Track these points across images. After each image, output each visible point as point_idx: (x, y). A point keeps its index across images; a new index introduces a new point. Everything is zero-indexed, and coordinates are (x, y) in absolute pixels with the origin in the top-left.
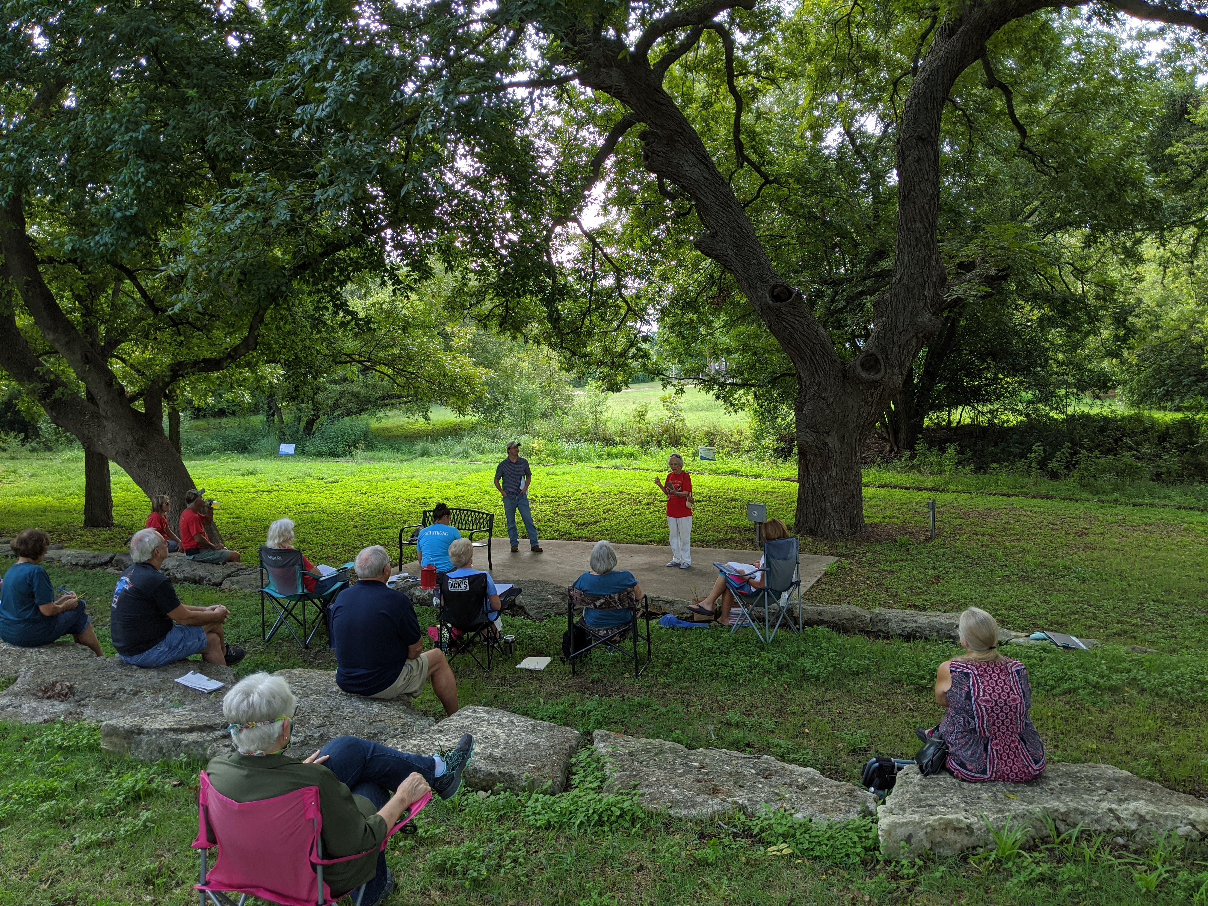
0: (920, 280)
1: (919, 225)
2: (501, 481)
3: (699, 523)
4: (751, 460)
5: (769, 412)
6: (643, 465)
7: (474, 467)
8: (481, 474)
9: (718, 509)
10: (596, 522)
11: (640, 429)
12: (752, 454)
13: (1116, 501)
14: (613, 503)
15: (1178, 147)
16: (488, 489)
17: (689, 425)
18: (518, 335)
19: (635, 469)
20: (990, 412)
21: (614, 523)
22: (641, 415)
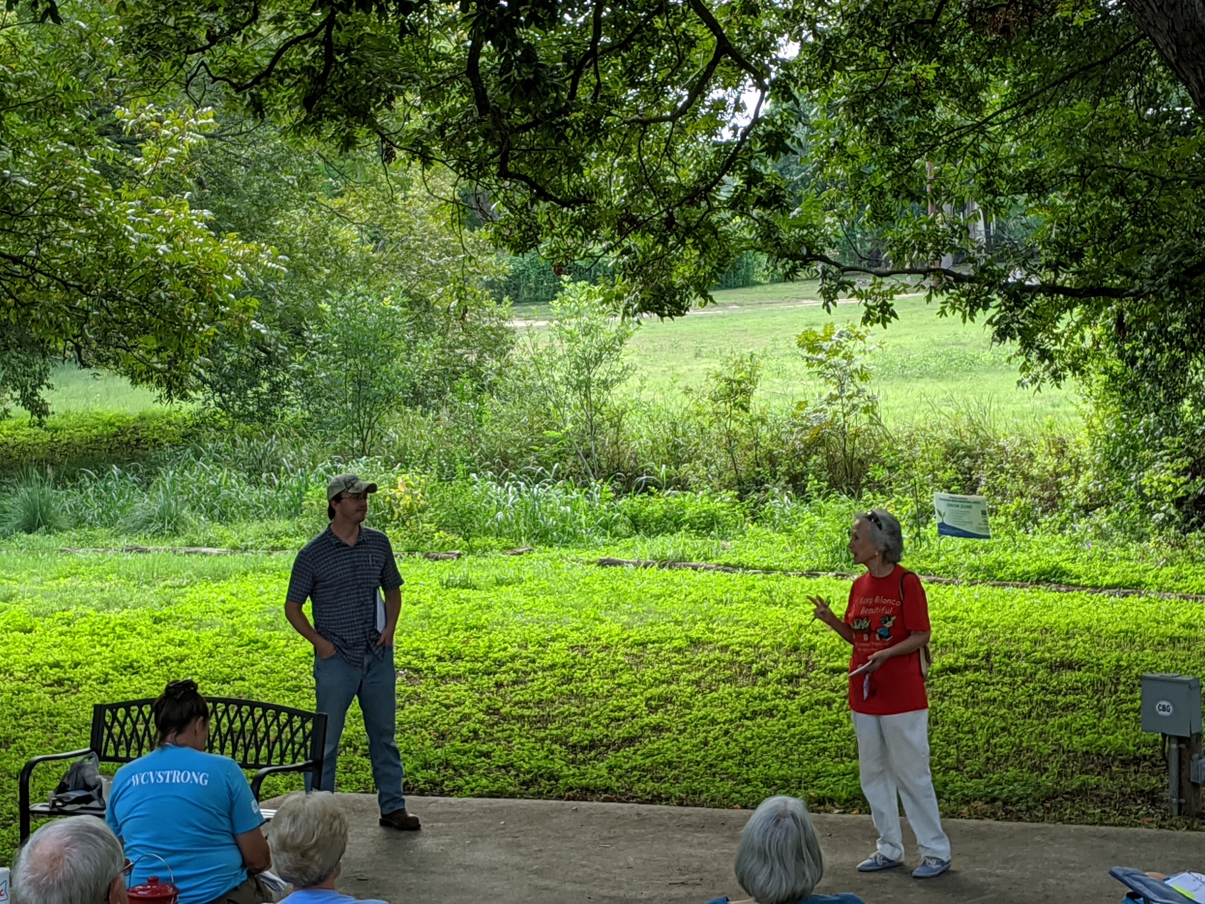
2: (307, 608)
3: (966, 741)
4: (1103, 535)
5: (1155, 379)
6: (751, 556)
7: (202, 563)
8: (230, 586)
9: (1021, 694)
10: (630, 741)
11: (731, 437)
12: (1100, 517)
14: (674, 679)
16: (263, 634)
17: (890, 425)
18: (361, 132)
19: (728, 568)
21: (687, 743)
22: (736, 392)
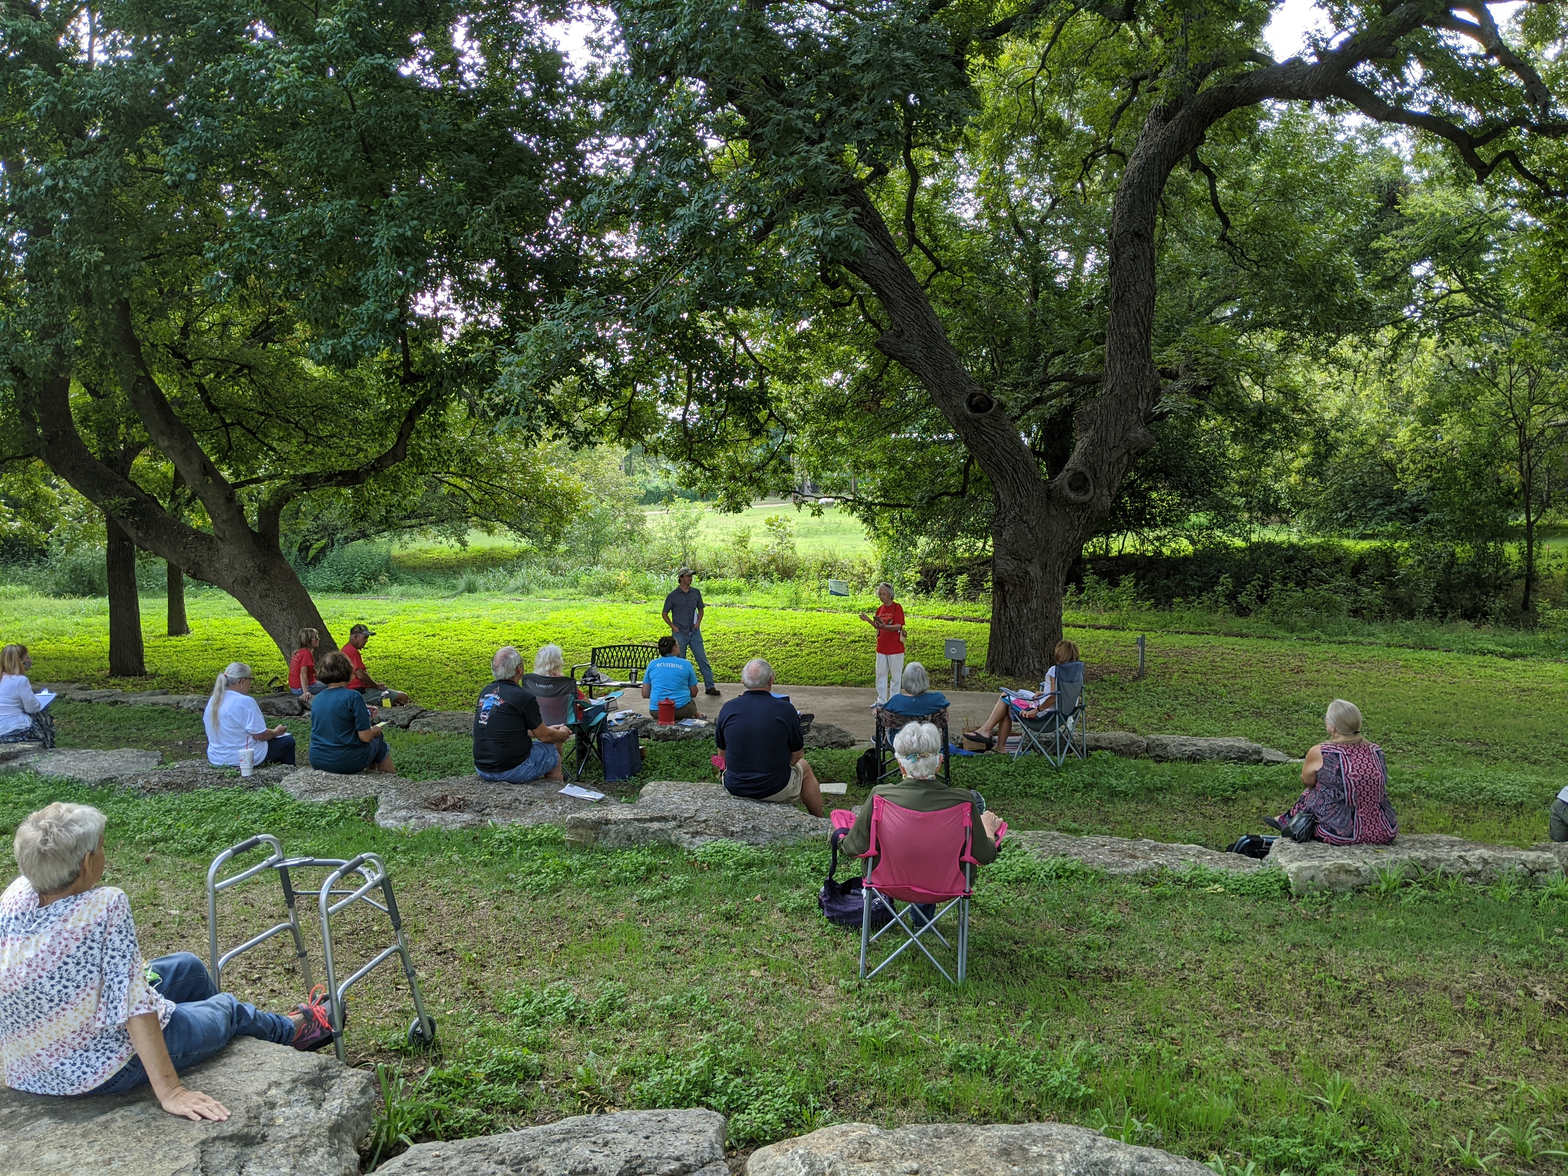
0: (1134, 391)
1: (1133, 330)
2: (670, 615)
5: (906, 538)
6: (759, 602)
11: (740, 558)
13: (1318, 638)
15: (1386, 242)
17: (800, 554)
19: (751, 607)
20: (1158, 538)
22: (742, 541)
